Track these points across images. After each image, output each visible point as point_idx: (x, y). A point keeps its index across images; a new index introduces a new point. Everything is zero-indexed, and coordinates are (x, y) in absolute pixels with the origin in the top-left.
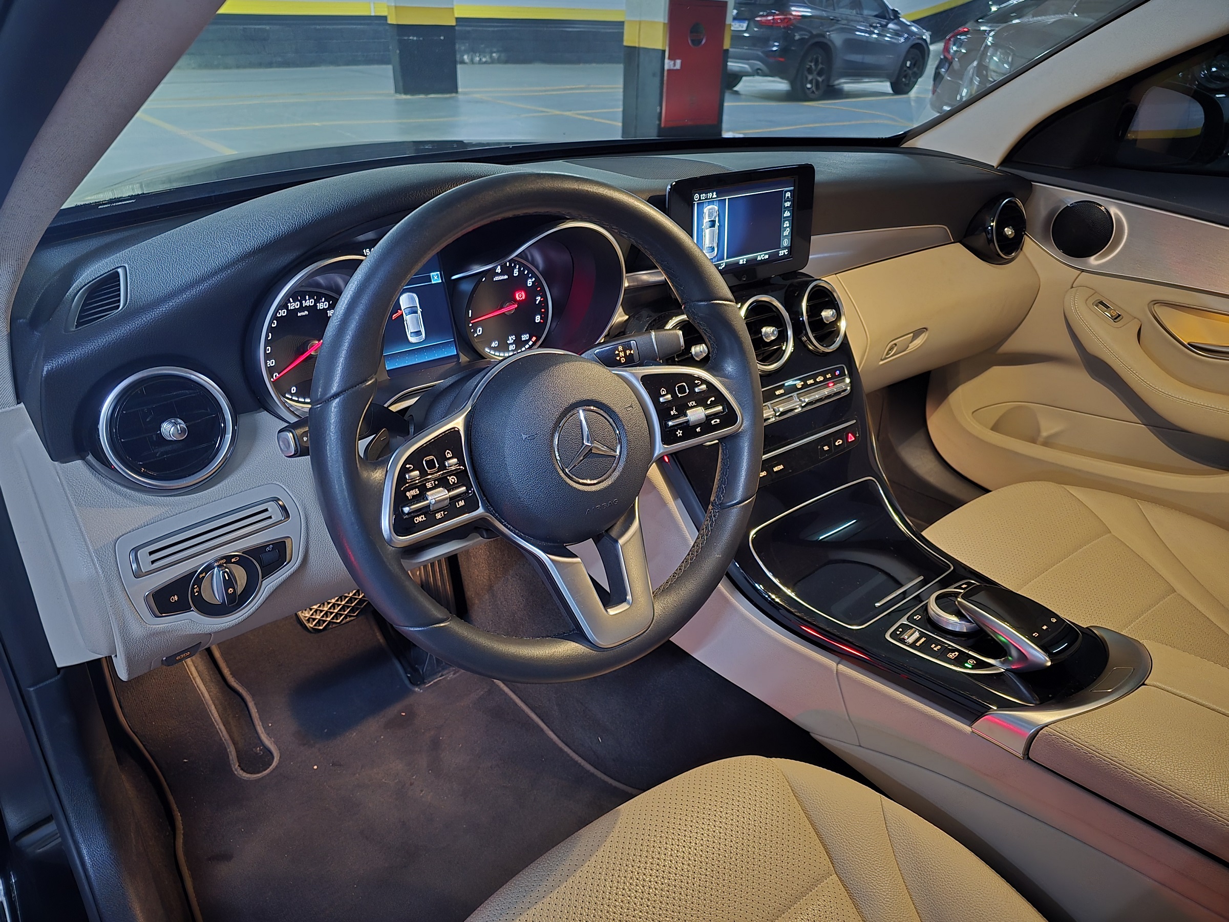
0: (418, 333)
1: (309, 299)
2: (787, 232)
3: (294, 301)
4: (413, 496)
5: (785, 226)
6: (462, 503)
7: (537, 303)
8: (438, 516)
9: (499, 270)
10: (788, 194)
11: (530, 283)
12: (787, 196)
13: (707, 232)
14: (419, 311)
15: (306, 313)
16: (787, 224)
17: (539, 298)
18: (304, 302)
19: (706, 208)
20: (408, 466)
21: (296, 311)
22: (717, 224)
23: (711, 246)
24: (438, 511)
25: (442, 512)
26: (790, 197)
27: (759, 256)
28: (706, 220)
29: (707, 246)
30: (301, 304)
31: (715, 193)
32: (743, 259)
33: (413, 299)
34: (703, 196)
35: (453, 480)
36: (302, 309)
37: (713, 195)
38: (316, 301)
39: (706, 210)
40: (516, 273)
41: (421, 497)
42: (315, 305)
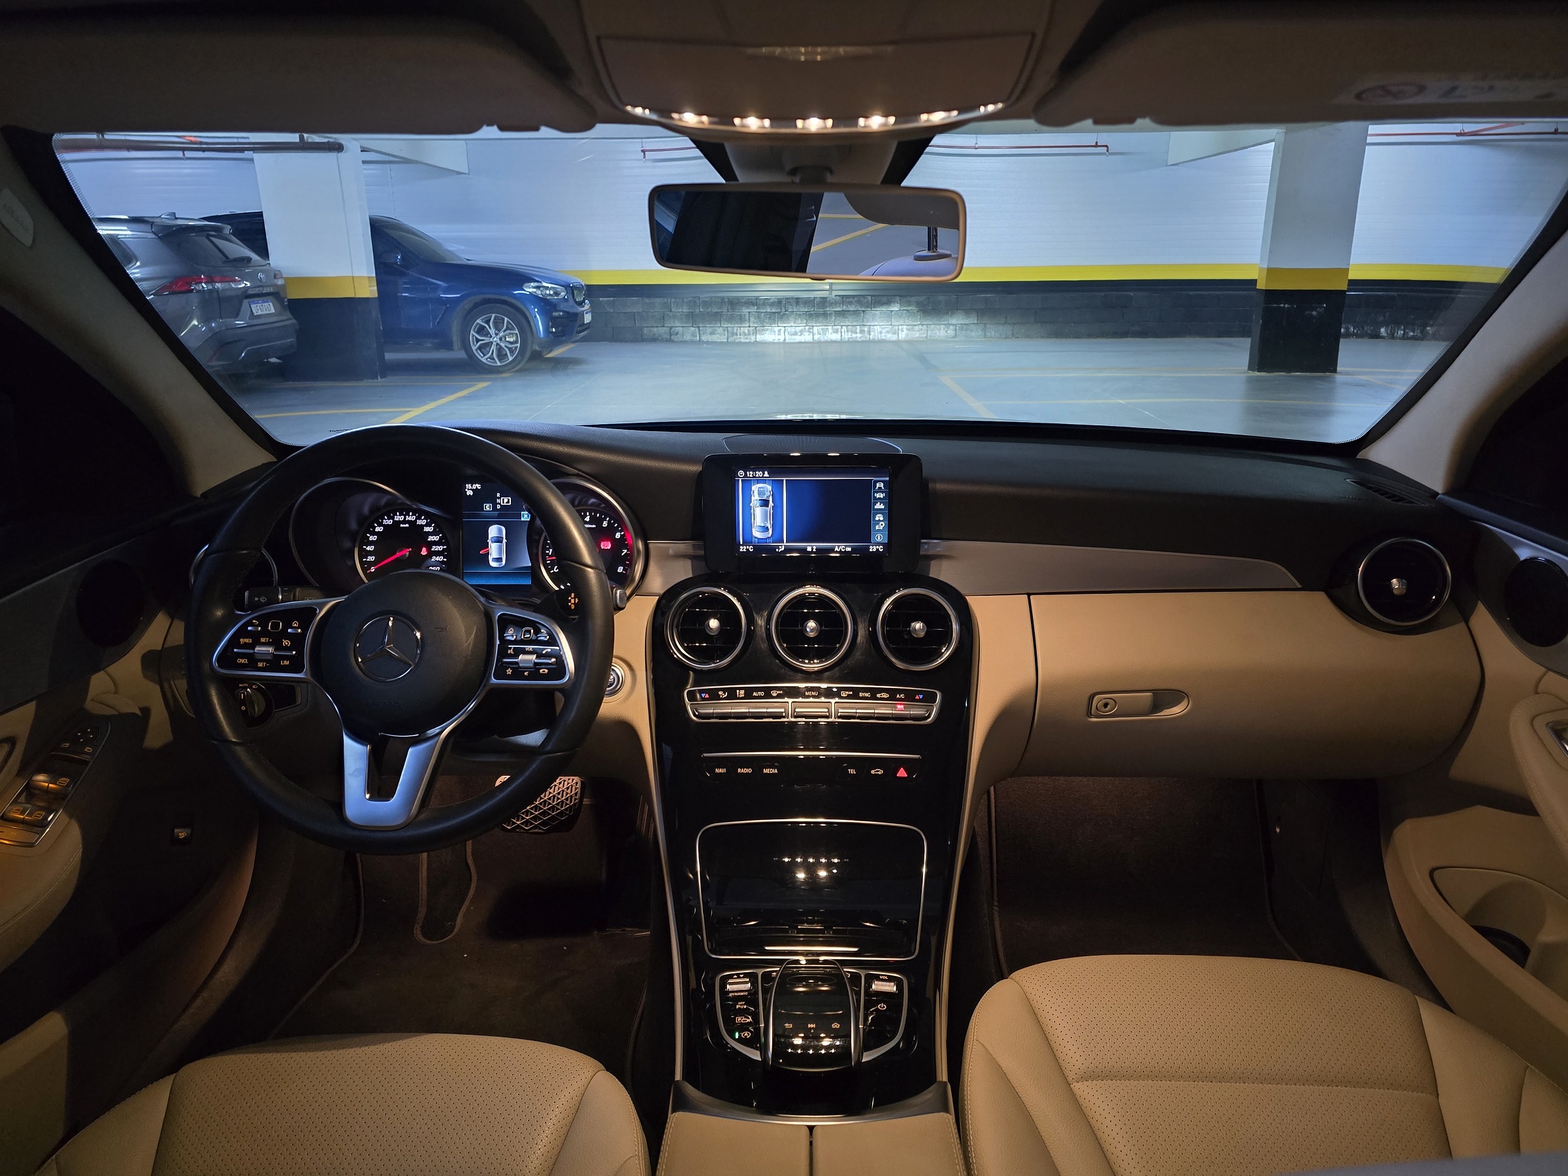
0: (499, 560)
1: (412, 516)
2: (881, 526)
3: (400, 515)
4: (245, 643)
5: (877, 519)
6: (287, 663)
7: (623, 554)
8: (260, 665)
9: (587, 519)
10: (880, 485)
11: (618, 535)
12: (878, 486)
13: (758, 513)
14: (505, 541)
15: (407, 525)
16: (879, 517)
17: (626, 551)
18: (407, 517)
19: (755, 486)
20: (254, 621)
21: (400, 522)
22: (771, 504)
23: (763, 525)
24: (261, 661)
25: (265, 663)
26: (883, 488)
27: (837, 547)
28: (756, 497)
29: (758, 524)
30: (405, 518)
31: (766, 472)
32: (812, 546)
33: (500, 531)
34: (750, 474)
35: (287, 644)
36: (404, 522)
37: (764, 474)
38: (419, 518)
39: (755, 488)
40: (605, 524)
41: (252, 646)
42: (416, 521)
